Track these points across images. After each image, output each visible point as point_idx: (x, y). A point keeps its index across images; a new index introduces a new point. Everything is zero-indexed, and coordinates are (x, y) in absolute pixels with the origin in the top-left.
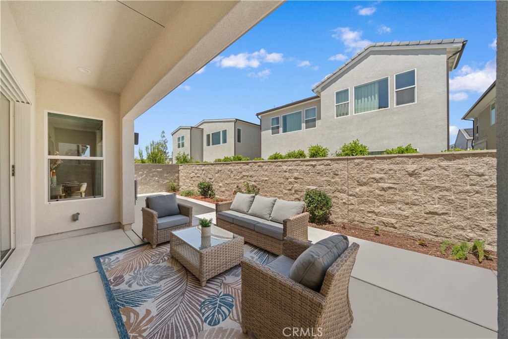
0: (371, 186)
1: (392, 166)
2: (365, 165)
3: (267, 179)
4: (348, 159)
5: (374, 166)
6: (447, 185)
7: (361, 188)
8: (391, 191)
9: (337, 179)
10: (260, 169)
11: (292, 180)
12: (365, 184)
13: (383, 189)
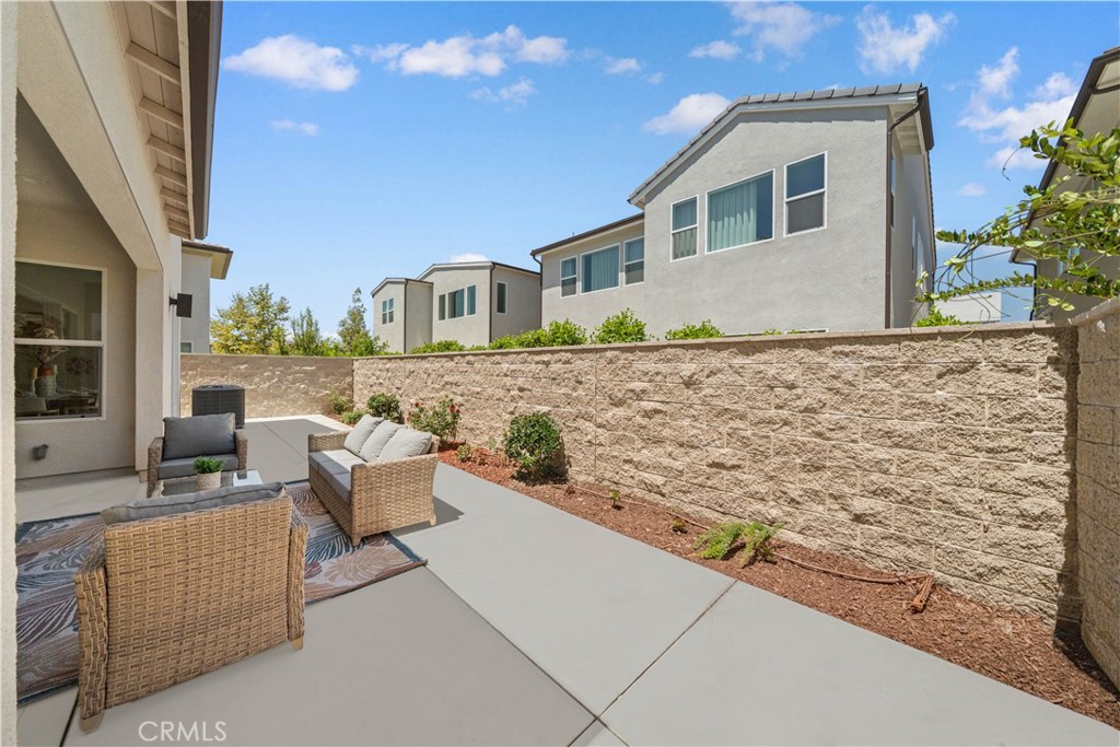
2: (621, 363)
3: (479, 389)
4: (600, 350)
7: (614, 410)
8: (658, 418)
9: (580, 391)
10: (469, 368)
11: (515, 393)
12: (621, 403)
13: (648, 414)
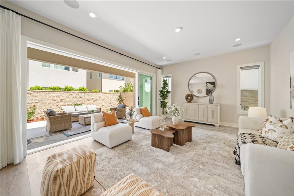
1: (96, 95)
2: (90, 94)
4: (85, 92)
6: (105, 99)
7: (89, 101)
9: (81, 99)
11: (59, 101)
12: (90, 100)
13: (94, 101)
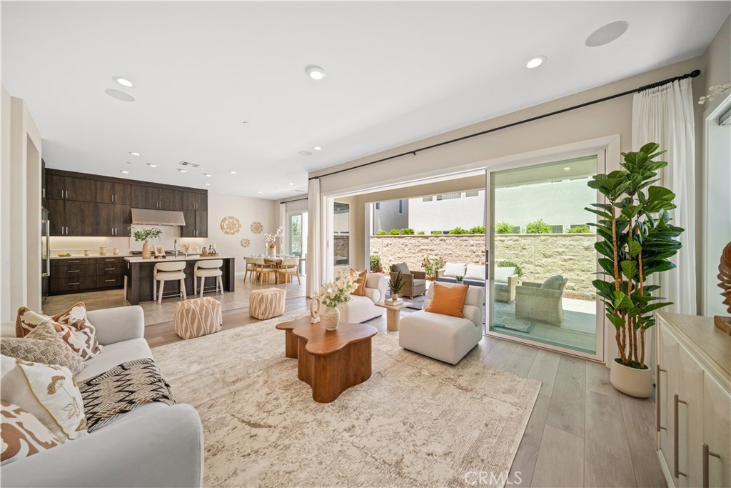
0: (555, 258)
1: (572, 243)
2: (549, 241)
4: (535, 236)
5: (558, 242)
7: (546, 259)
12: (550, 256)
13: (565, 260)
